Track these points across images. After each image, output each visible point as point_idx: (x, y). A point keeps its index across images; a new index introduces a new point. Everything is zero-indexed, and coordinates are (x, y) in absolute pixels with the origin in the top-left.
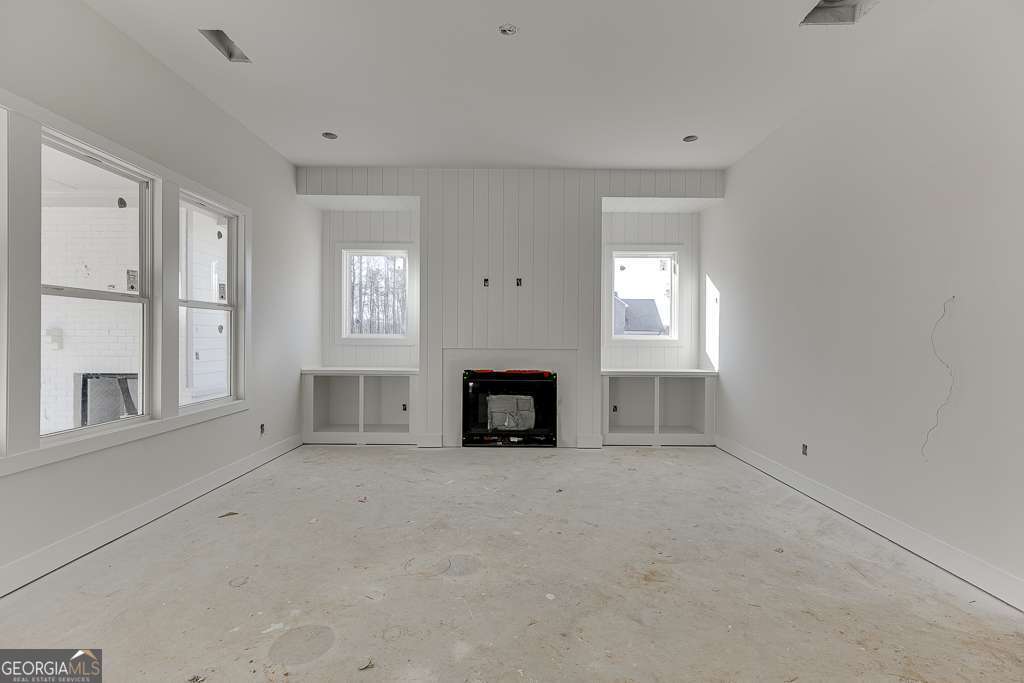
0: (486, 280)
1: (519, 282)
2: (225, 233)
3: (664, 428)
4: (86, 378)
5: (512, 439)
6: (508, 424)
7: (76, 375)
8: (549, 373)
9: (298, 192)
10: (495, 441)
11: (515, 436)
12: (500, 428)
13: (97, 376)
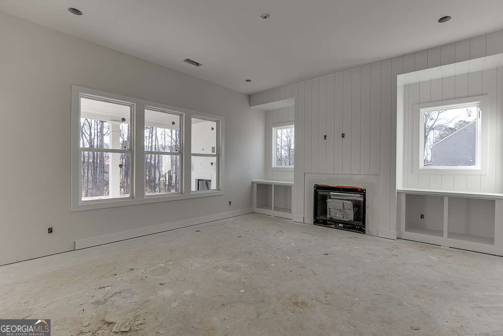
0: (325, 136)
1: (343, 136)
2: (215, 128)
3: (451, 234)
4: (199, 180)
5: (340, 225)
6: (339, 216)
7: (196, 180)
8: (361, 189)
9: (250, 106)
10: (331, 224)
11: (341, 223)
12: (334, 218)
13: (202, 180)
